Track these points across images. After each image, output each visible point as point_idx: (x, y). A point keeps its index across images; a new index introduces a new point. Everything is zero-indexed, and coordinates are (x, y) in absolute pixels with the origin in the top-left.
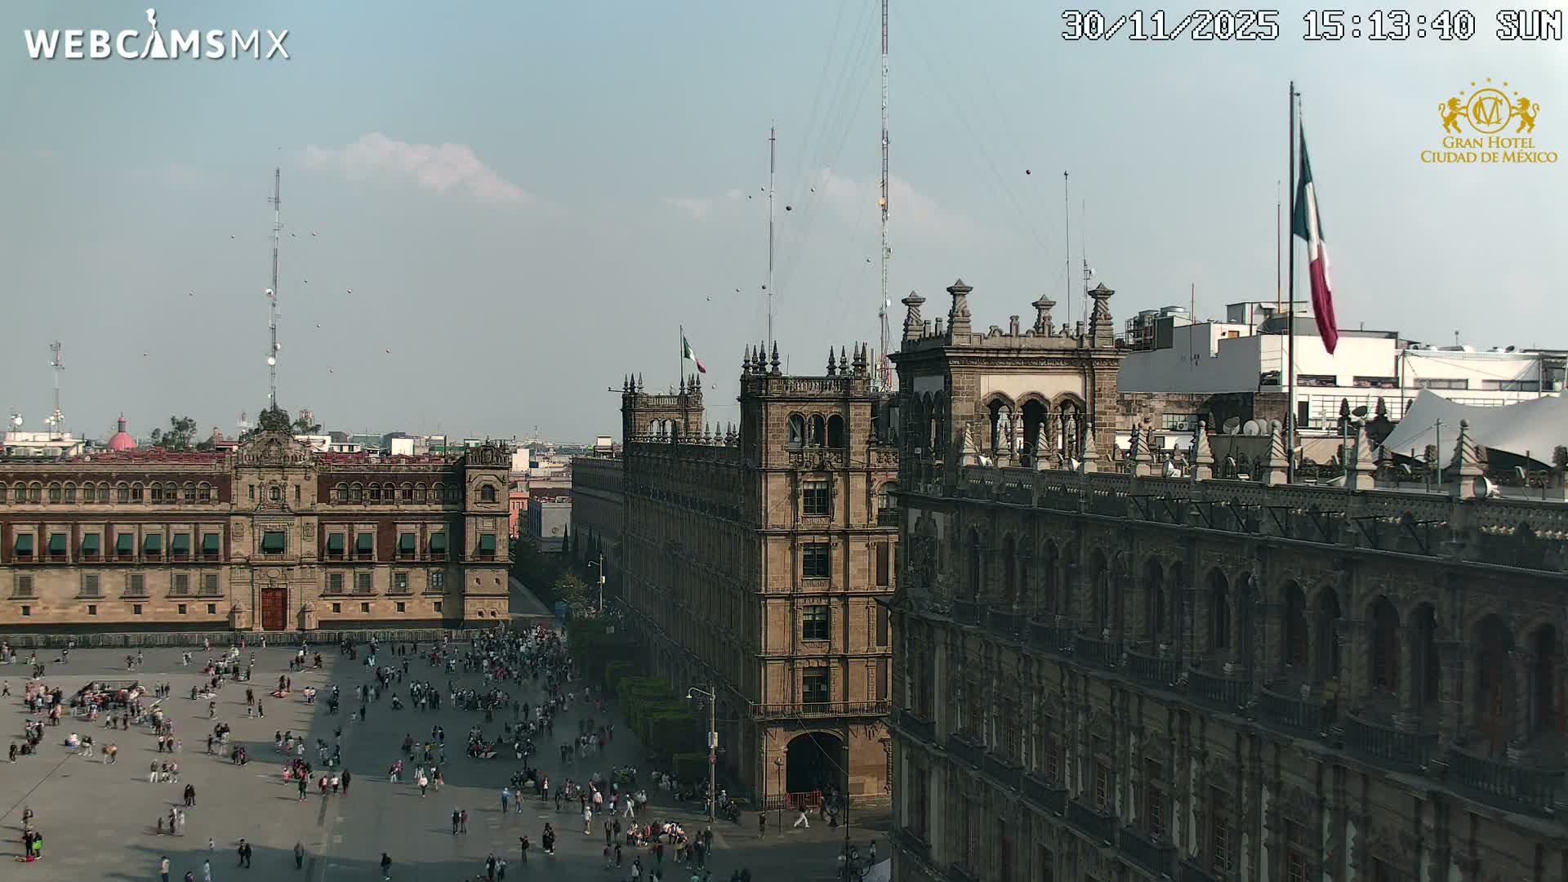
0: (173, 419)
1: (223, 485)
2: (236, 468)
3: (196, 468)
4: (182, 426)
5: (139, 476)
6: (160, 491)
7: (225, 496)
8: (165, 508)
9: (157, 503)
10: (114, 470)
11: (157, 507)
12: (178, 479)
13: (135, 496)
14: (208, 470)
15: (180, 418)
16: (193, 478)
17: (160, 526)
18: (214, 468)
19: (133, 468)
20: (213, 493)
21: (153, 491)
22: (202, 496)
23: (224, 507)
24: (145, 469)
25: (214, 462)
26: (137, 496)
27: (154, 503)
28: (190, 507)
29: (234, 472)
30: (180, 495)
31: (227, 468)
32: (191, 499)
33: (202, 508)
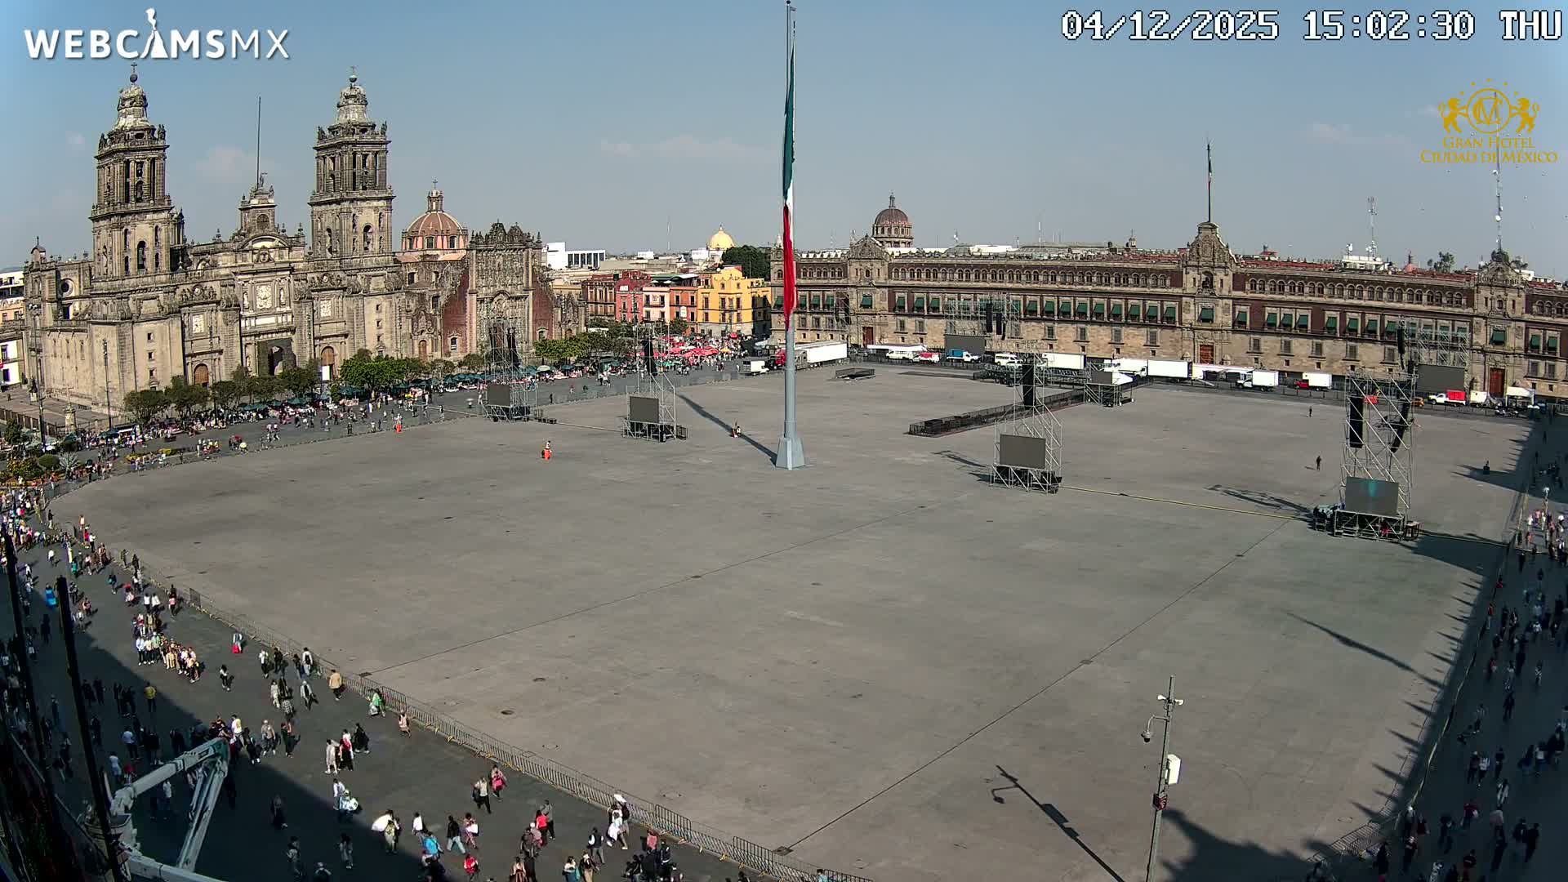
0: (1440, 254)
1: (1470, 295)
2: (1477, 285)
3: (1454, 283)
4: (1446, 258)
5: (1420, 286)
6: (1432, 297)
7: (1471, 304)
8: (1435, 308)
9: (1431, 305)
10: (1406, 281)
11: (1430, 307)
12: (1443, 289)
13: (1417, 299)
14: (1460, 285)
15: (1444, 254)
16: (1453, 289)
17: (1431, 320)
18: (1464, 284)
19: (1416, 281)
20: (1464, 301)
21: (1428, 296)
22: (1457, 302)
23: (1469, 311)
24: (1424, 282)
25: (1464, 280)
26: (1419, 299)
27: (1428, 305)
28: (1450, 309)
29: (1476, 288)
30: (1444, 300)
31: (1472, 284)
32: (1450, 303)
33: (1457, 310)
